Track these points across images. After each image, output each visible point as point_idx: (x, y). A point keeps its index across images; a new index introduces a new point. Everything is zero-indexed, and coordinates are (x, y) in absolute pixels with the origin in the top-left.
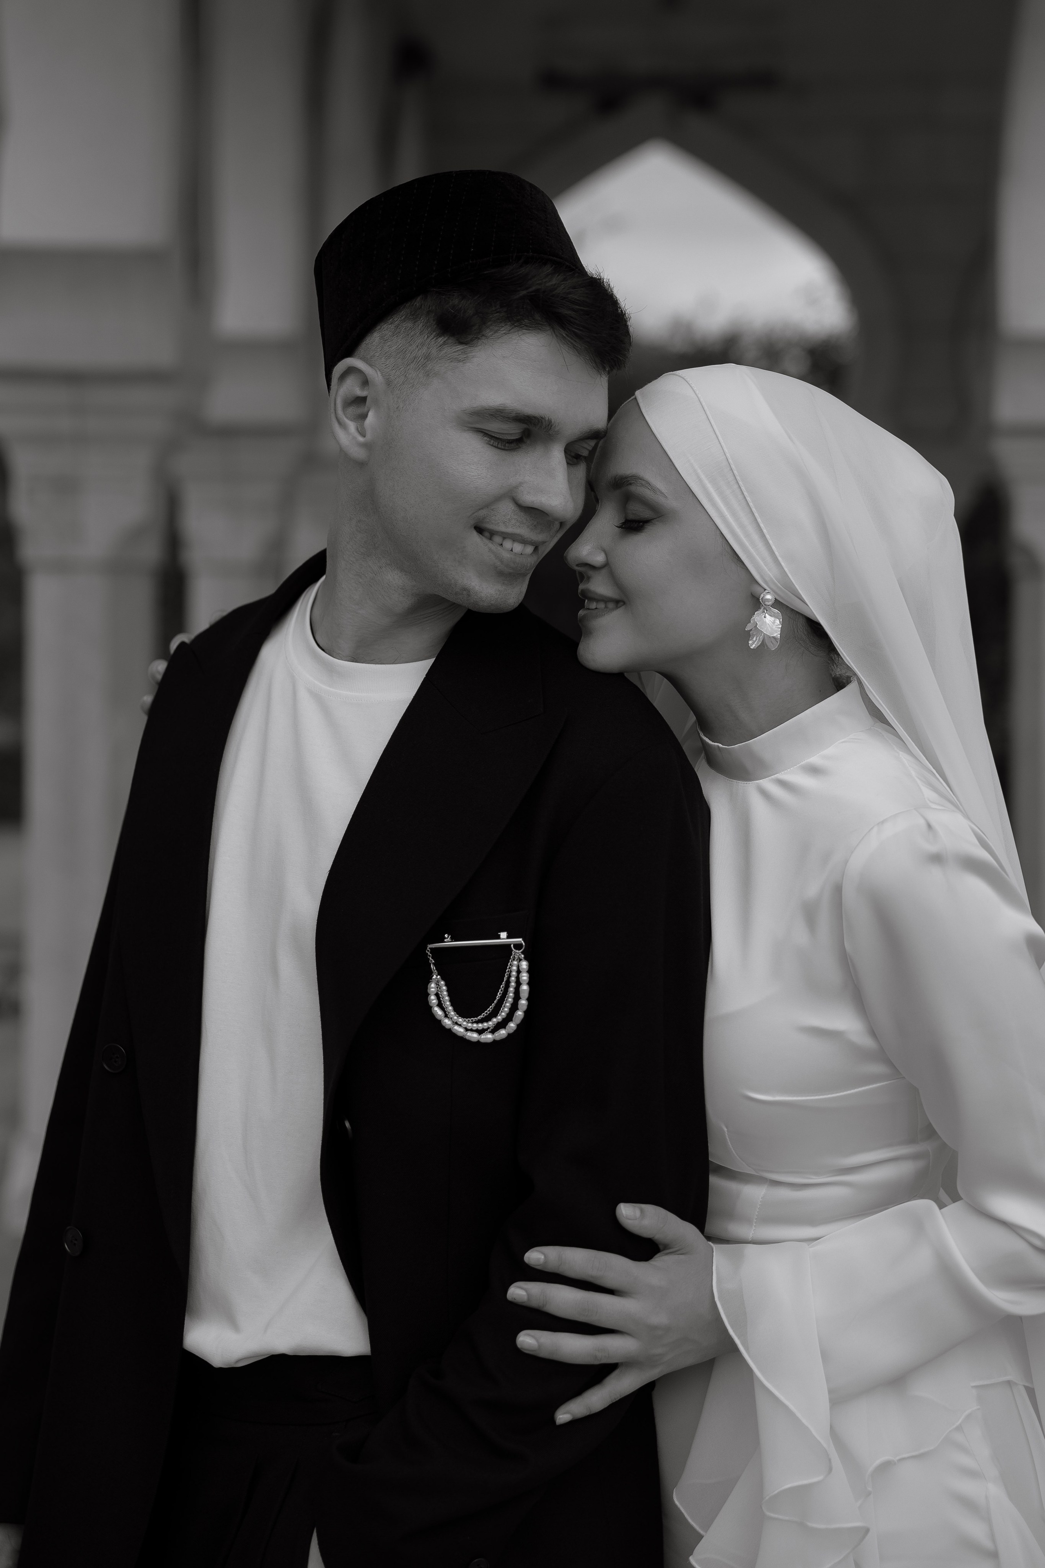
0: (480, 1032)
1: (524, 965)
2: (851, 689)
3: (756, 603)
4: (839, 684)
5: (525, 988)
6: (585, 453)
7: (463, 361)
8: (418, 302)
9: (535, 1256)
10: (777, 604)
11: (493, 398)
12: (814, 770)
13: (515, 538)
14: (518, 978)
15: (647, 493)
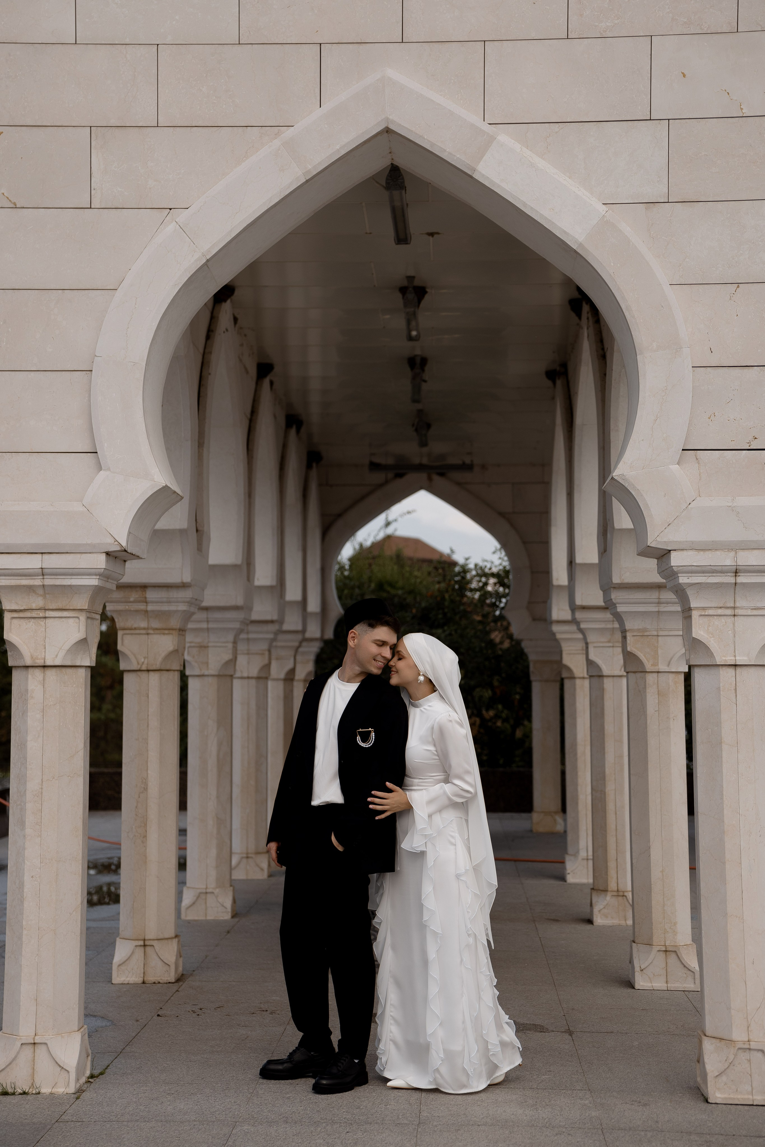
0: (366, 745)
1: (374, 734)
2: (437, 692)
3: (419, 675)
4: (435, 691)
5: (374, 737)
6: (392, 648)
7: (373, 631)
8: (365, 621)
9: (373, 792)
10: (423, 675)
11: (378, 638)
12: (430, 706)
13: (380, 662)
14: (372, 738)
15: (402, 654)
